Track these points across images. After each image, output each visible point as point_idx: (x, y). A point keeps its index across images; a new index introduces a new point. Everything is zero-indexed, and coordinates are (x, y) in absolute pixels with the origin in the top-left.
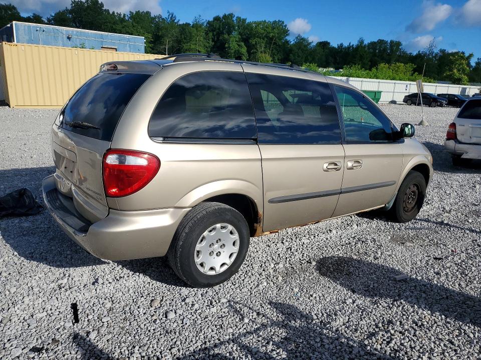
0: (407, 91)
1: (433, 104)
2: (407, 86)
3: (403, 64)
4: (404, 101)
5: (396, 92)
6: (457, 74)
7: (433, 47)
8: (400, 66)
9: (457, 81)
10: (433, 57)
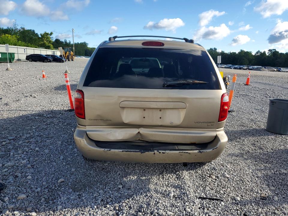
0: (26, 53)
1: (46, 60)
2: (25, 50)
3: (10, 36)
4: (26, 59)
5: (19, 54)
6: (47, 44)
7: (16, 26)
8: (8, 36)
9: (48, 48)
10: (18, 32)
